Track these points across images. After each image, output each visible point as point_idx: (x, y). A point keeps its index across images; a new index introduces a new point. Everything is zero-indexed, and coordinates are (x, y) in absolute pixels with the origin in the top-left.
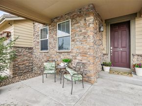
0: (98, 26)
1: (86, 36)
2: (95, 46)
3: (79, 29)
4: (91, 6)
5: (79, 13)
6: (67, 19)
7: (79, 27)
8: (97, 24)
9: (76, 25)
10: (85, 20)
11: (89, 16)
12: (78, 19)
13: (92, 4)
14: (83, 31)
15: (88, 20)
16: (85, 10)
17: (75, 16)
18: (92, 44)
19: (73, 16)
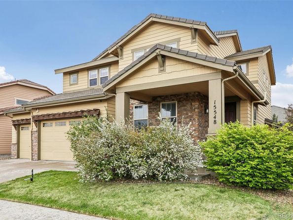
0: (203, 108)
1: (192, 119)
2: (200, 128)
3: (185, 112)
4: (197, 93)
5: (185, 97)
6: (173, 100)
7: (185, 110)
8: (202, 107)
9: (183, 108)
10: (191, 104)
11: (195, 102)
12: (184, 102)
13: (199, 92)
14: (189, 114)
15: (194, 106)
16: (191, 95)
17: (182, 99)
18: (197, 127)
19: (180, 98)
